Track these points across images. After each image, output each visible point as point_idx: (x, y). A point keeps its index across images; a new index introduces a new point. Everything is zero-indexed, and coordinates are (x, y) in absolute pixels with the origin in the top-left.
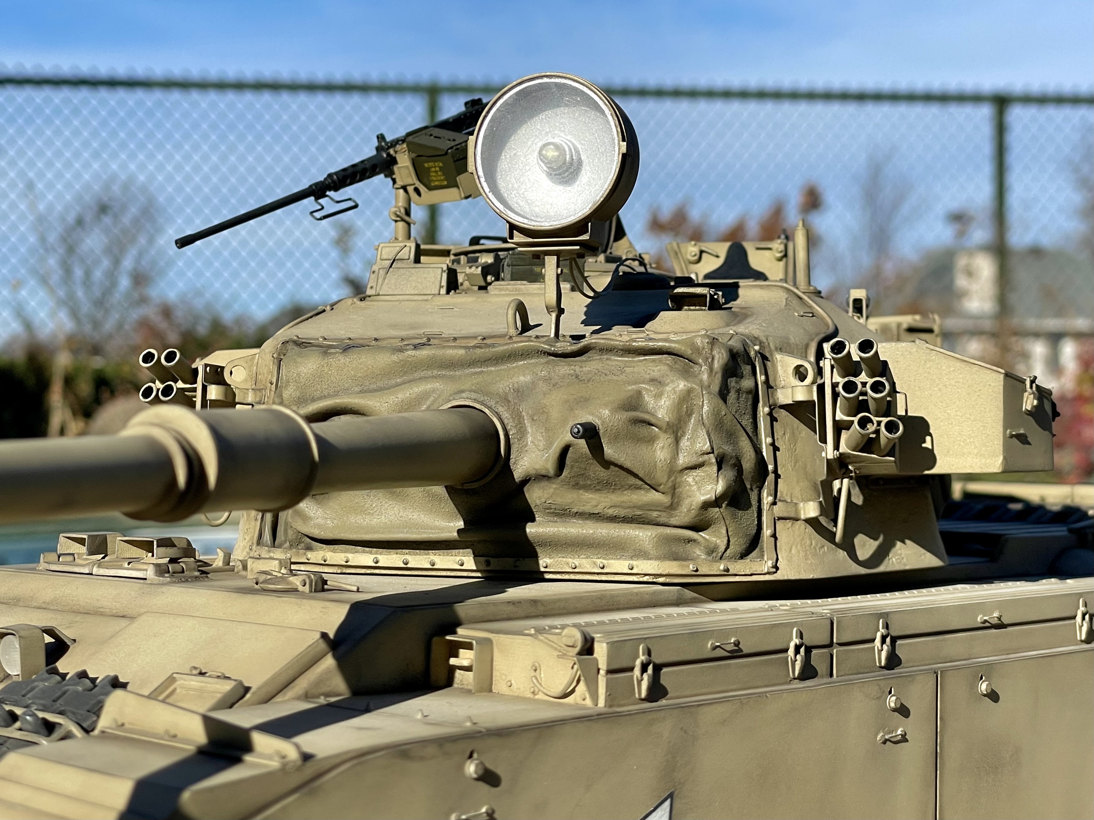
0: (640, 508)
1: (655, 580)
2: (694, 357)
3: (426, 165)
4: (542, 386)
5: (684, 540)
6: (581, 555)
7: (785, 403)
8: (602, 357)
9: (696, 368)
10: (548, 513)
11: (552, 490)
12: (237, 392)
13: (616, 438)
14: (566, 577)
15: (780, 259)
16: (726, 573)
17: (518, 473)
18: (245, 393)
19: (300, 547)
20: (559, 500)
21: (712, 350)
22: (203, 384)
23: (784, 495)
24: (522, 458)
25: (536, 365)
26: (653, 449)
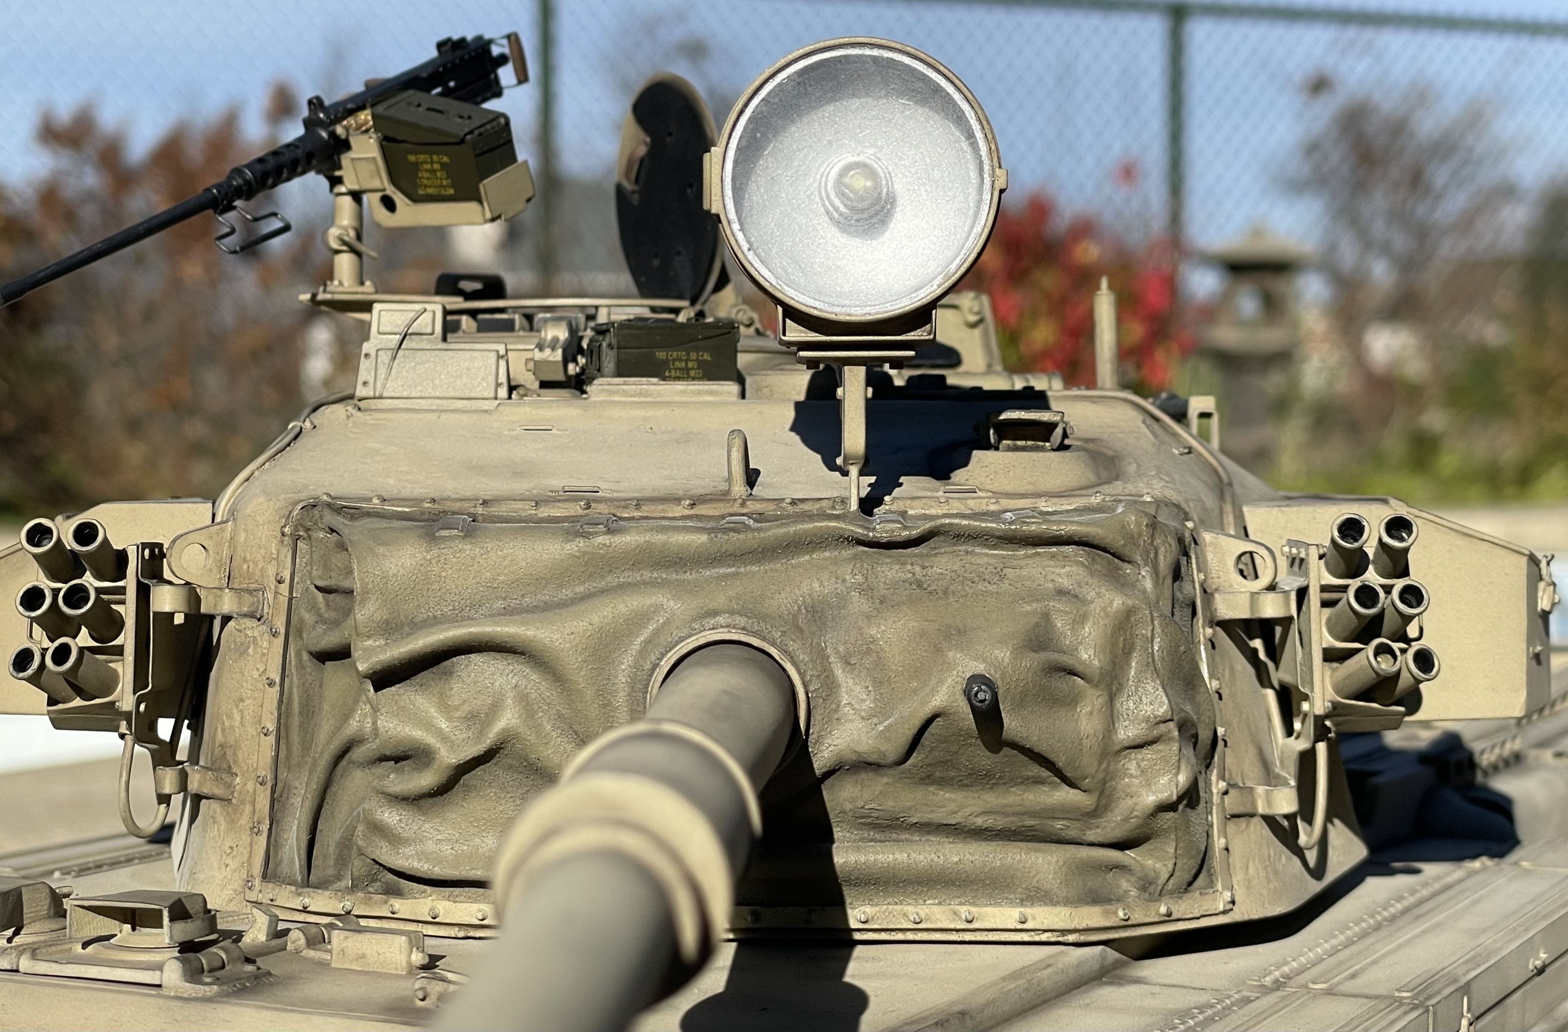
0: (1034, 814)
1: (1061, 939)
2: (1126, 551)
3: (412, 158)
4: (858, 604)
5: (1106, 867)
6: (929, 899)
7: (1227, 617)
8: (956, 548)
9: (1128, 569)
10: (861, 823)
11: (880, 788)
12: (202, 594)
13: (1022, 701)
14: (900, 936)
15: (973, 326)
16: (1167, 918)
17: (821, 760)
18: (216, 596)
19: (371, 889)
20: (889, 804)
21: (1153, 537)
22: (139, 584)
23: (1234, 774)
24: (830, 732)
25: (835, 562)
26: (1075, 717)
